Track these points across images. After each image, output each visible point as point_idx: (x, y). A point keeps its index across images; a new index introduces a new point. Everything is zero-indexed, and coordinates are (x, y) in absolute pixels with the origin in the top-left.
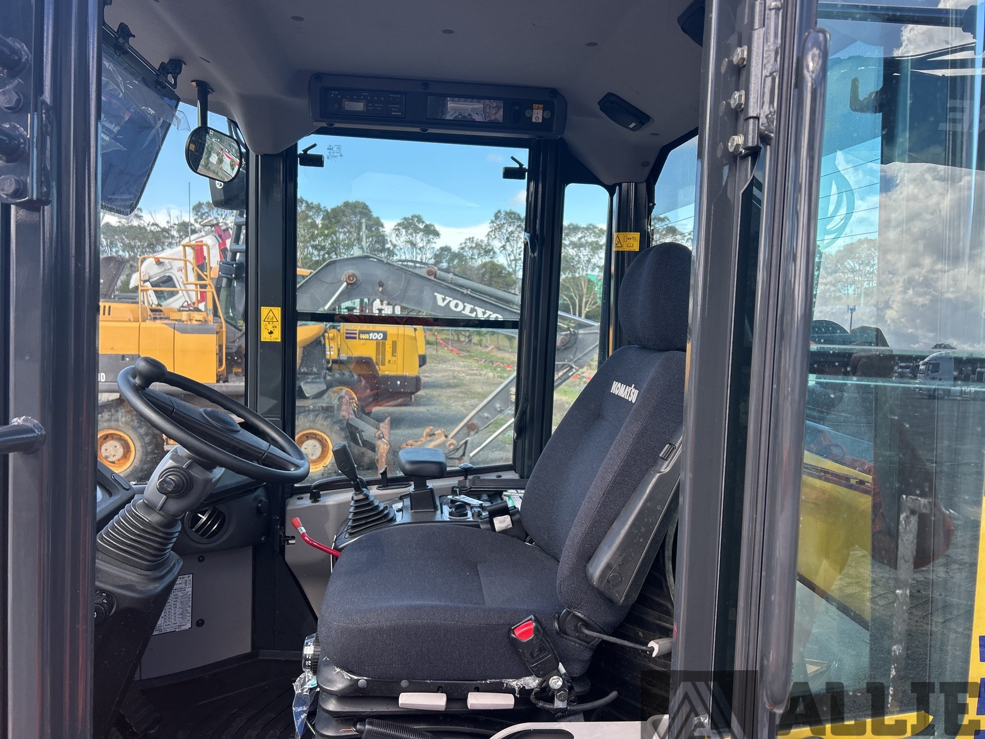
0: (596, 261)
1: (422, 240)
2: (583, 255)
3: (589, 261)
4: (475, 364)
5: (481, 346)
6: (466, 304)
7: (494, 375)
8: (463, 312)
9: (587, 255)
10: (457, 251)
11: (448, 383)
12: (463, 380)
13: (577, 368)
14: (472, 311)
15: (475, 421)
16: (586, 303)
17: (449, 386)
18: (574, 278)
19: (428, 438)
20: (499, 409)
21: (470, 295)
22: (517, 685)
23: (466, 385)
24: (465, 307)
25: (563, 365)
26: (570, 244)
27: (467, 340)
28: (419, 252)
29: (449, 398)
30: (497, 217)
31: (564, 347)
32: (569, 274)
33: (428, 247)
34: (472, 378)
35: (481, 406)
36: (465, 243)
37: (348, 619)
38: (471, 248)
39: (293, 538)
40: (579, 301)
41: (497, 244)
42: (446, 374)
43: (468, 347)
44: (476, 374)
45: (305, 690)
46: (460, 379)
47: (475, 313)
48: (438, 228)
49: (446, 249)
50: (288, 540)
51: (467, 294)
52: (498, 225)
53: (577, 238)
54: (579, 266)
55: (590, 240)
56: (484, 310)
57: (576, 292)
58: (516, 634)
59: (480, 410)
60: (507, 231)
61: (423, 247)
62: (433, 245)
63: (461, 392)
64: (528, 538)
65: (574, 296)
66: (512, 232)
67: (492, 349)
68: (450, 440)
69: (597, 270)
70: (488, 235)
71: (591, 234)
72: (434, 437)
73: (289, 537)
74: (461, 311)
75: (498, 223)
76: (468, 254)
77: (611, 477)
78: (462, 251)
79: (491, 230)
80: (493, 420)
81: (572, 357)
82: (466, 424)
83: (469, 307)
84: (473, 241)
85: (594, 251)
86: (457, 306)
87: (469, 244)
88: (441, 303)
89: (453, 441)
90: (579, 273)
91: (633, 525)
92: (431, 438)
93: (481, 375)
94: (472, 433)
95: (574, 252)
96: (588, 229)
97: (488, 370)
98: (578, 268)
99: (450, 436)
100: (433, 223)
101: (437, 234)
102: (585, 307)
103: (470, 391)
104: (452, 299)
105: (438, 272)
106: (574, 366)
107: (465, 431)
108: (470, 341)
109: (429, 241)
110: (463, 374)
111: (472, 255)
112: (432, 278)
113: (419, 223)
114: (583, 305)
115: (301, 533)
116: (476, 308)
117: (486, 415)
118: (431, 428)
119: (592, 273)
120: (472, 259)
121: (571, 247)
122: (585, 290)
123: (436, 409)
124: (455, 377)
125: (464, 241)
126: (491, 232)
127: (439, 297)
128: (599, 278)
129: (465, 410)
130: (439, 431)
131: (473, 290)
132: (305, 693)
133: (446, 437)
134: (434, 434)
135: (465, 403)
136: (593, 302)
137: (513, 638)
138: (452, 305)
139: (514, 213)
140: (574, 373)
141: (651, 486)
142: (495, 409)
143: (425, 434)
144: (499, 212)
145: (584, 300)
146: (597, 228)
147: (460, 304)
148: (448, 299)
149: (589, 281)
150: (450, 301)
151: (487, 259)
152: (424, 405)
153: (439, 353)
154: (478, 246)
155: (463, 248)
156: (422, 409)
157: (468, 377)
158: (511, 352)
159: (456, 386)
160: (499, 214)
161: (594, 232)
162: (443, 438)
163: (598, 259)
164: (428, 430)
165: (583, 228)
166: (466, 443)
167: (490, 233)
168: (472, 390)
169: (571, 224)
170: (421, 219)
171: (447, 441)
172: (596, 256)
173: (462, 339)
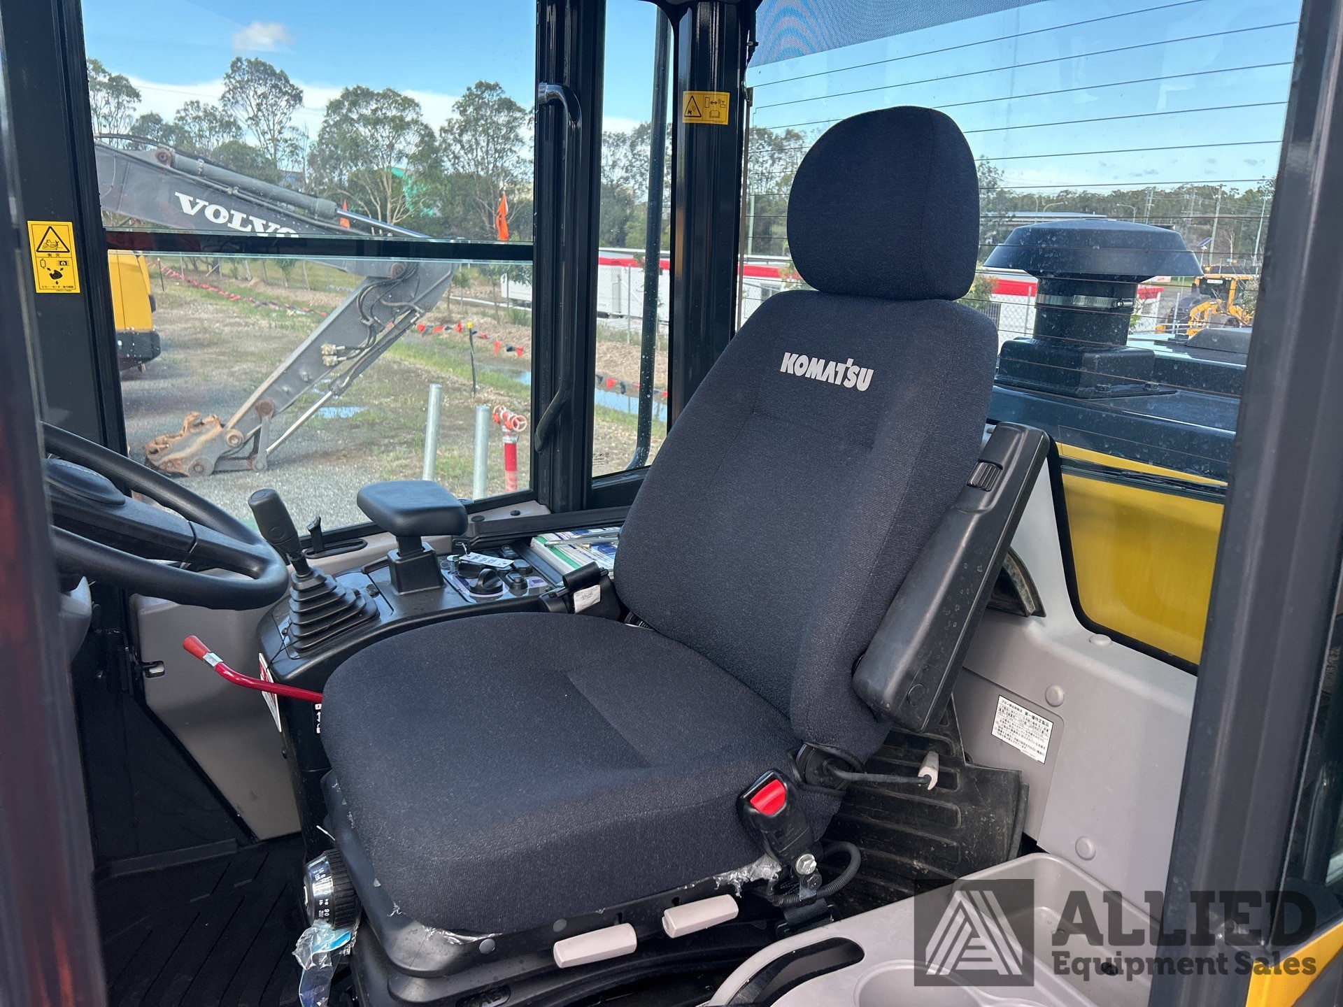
0: (401, 148)
1: (108, 103)
2: (382, 137)
3: (391, 146)
4: (234, 309)
5: (236, 278)
6: (232, 212)
7: (270, 325)
8: (229, 225)
9: (388, 137)
10: (171, 124)
11: (195, 339)
12: (220, 334)
13: (422, 311)
14: (245, 222)
15: (268, 399)
16: (393, 211)
17: (200, 344)
18: (372, 172)
19: (192, 431)
20: (306, 379)
21: (238, 197)
22: (738, 879)
23: (227, 342)
24: (231, 216)
25: (401, 307)
26: (359, 119)
27: (211, 270)
28: (104, 122)
29: (204, 363)
30: (235, 66)
31: (400, 280)
32: (362, 165)
33: (120, 115)
34: (235, 329)
35: (275, 375)
36: (185, 110)
37: (461, 846)
38: (197, 118)
39: (156, 664)
40: (381, 207)
41: (241, 115)
42: (189, 325)
43: (213, 281)
44: (239, 324)
45: (322, 960)
46: (215, 333)
47: (250, 226)
48: (135, 83)
49: (151, 120)
50: (148, 669)
51: (233, 195)
52: (238, 82)
53: (370, 111)
54: (377, 153)
55: (389, 114)
56: (265, 222)
57: (376, 193)
58: (759, 806)
59: (274, 382)
60: (256, 92)
61: (110, 114)
62: (130, 112)
63: (223, 354)
64: (629, 616)
65: (373, 200)
66: (265, 96)
67: (256, 284)
68: (229, 432)
69: (405, 160)
70: (223, 97)
71: (390, 105)
72: (203, 429)
73: (148, 664)
74: (226, 224)
75: (238, 78)
76: (193, 128)
77: (887, 525)
78: (180, 123)
79: (227, 89)
80: (297, 396)
81: (413, 295)
82: (253, 404)
83: (238, 216)
84: (198, 106)
85: (397, 132)
86: (217, 214)
87: (192, 113)
88: (187, 208)
89: (235, 432)
90: (377, 165)
91: (945, 603)
92: (198, 430)
93: (247, 325)
94: (266, 418)
95: (367, 130)
96: (384, 96)
97: (257, 317)
98: (376, 156)
99: (230, 424)
100: (124, 75)
101: (134, 94)
102: (392, 218)
103: (237, 351)
104: (207, 204)
105: (177, 156)
106: (417, 308)
107: (254, 415)
108: (217, 271)
109: (119, 105)
110: (218, 325)
111: (199, 131)
112: (168, 167)
113: (98, 73)
114: (388, 213)
115: (213, 665)
116: (251, 218)
117: (286, 389)
118: (196, 414)
119: (397, 166)
120: (201, 137)
121: (362, 124)
122: (389, 192)
123: (186, 382)
124: (205, 330)
125: (183, 107)
126: (229, 92)
127: (185, 200)
128: (408, 173)
129: (237, 381)
130: (210, 419)
131: (244, 189)
132: (324, 966)
133: (222, 426)
134: (202, 424)
135: (233, 370)
136: (402, 210)
137: (755, 815)
138: (209, 213)
139: (264, 64)
140: (418, 319)
141: (967, 535)
142: (300, 379)
143: (186, 424)
144: (239, 60)
145: (389, 206)
146: (400, 96)
147: (224, 212)
148: (201, 203)
149: (394, 177)
150: (205, 207)
151: (227, 139)
152: (165, 377)
153: (167, 291)
154: (210, 115)
155: (182, 118)
156: (162, 384)
157: (227, 329)
158: (289, 287)
159: (211, 344)
160: (239, 64)
161: (396, 102)
162: (219, 428)
163: (404, 143)
164: (189, 418)
165: (378, 94)
166: (257, 434)
167: (228, 95)
168: (239, 349)
169: (358, 87)
170: (100, 67)
171: (226, 433)
172: (402, 139)
173: (202, 267)
